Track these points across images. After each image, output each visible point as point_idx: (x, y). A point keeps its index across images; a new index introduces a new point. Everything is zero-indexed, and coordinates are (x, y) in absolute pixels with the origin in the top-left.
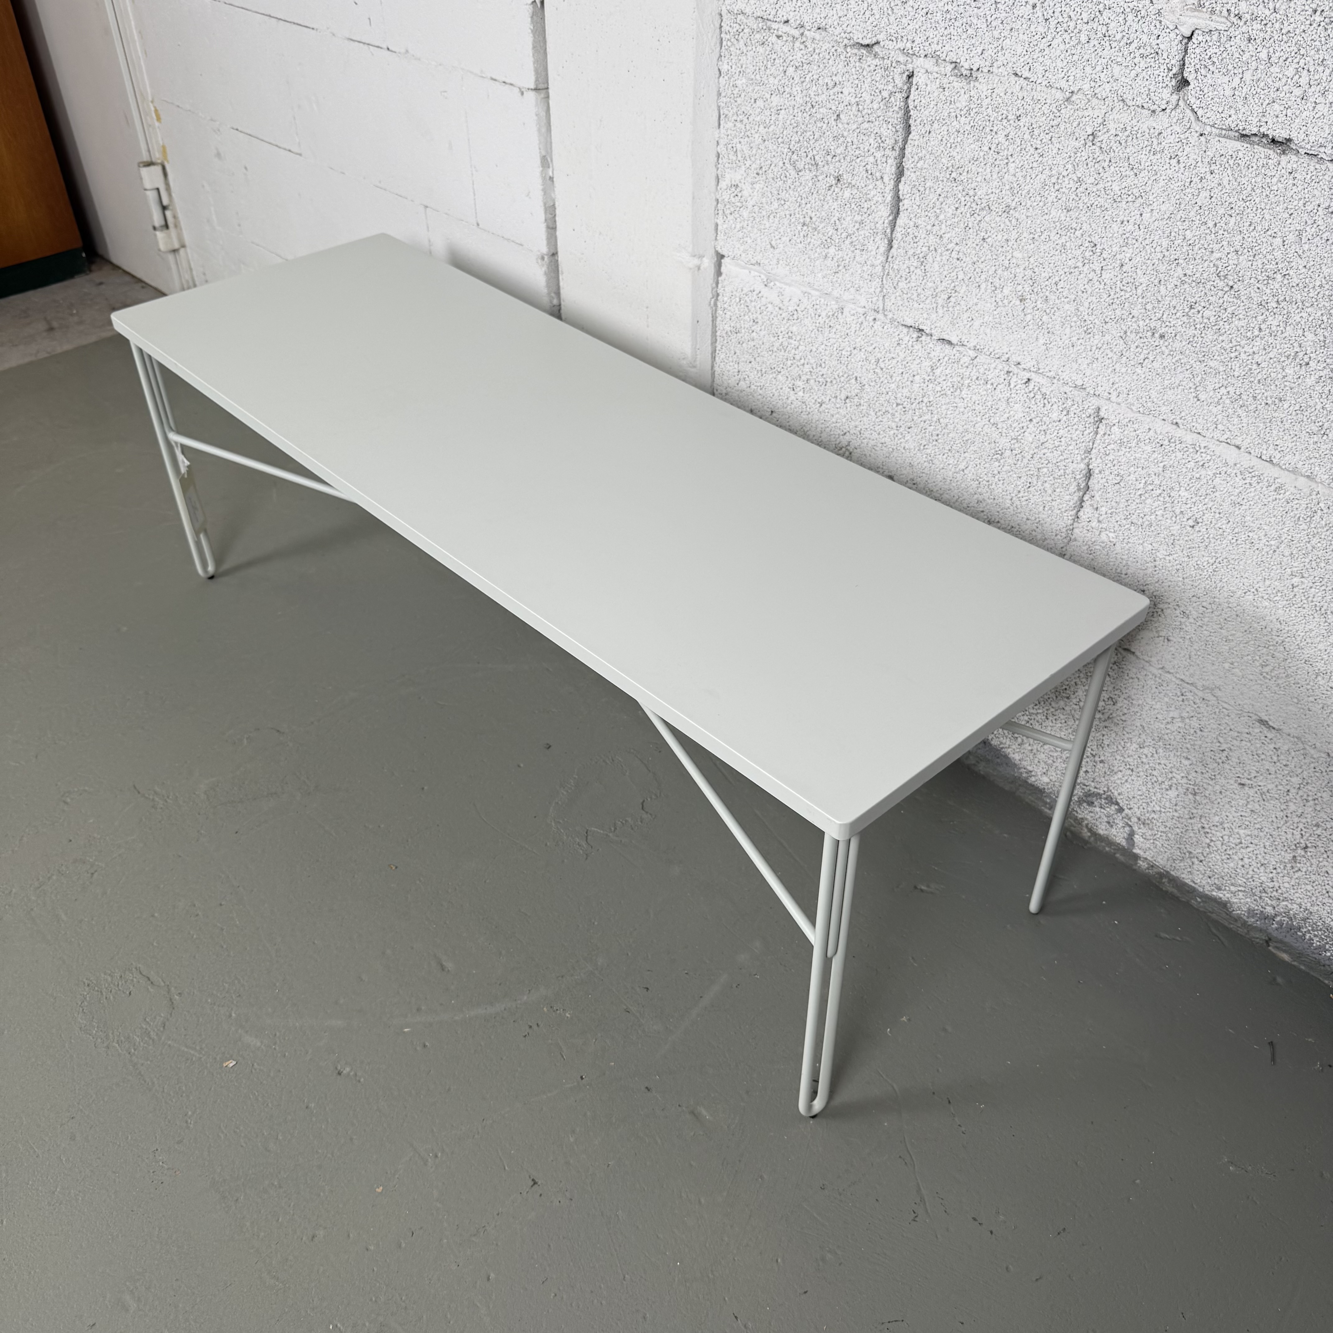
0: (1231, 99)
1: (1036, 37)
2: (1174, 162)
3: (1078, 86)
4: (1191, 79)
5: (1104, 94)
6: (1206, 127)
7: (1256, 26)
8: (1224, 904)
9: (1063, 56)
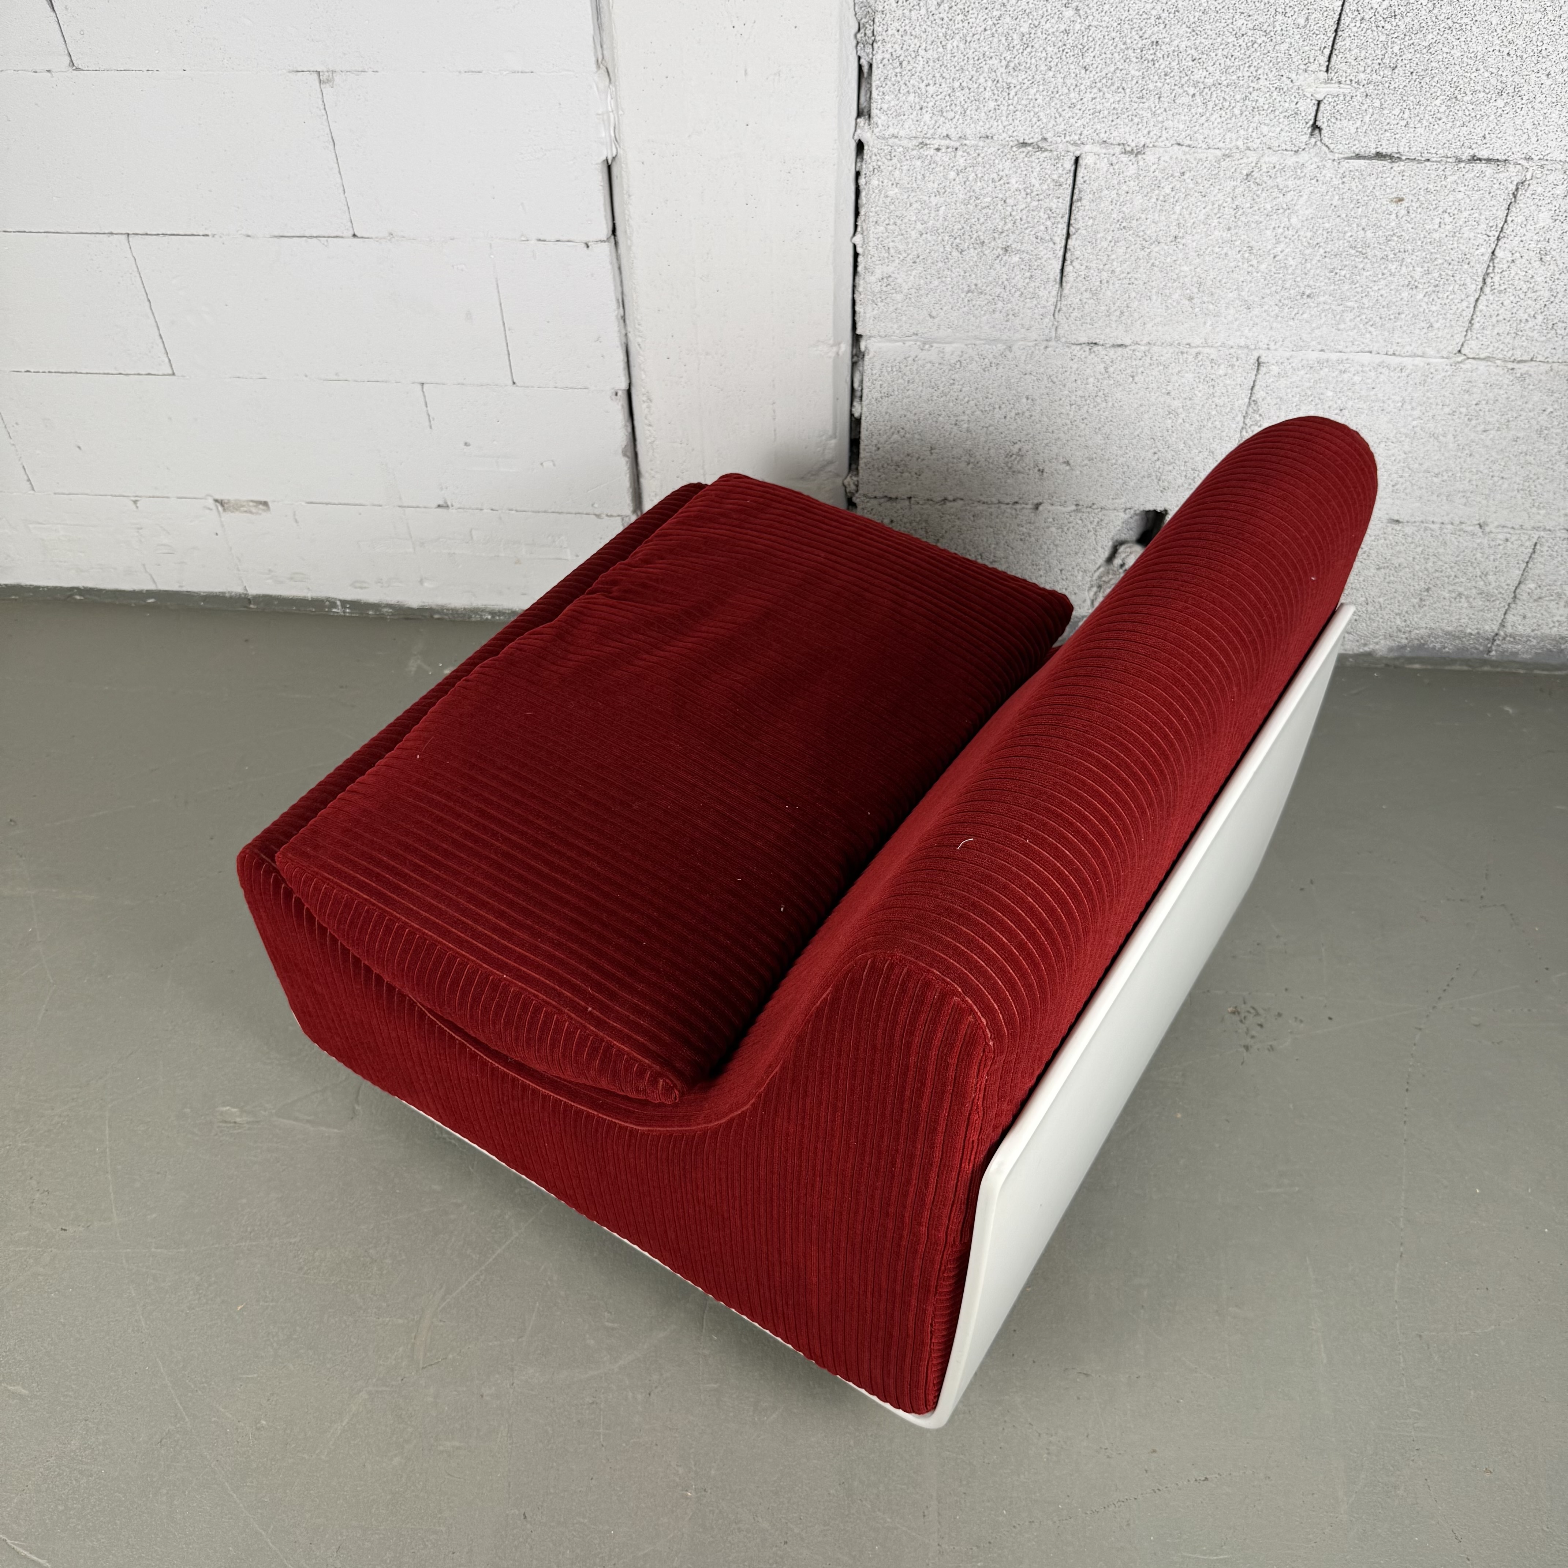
0: (1354, 135)
1: (1196, 116)
2: (1314, 181)
3: (1233, 144)
4: (1324, 126)
5: (1255, 146)
6: (1337, 155)
7: (1371, 87)
8: (1369, 654)
9: (1219, 126)
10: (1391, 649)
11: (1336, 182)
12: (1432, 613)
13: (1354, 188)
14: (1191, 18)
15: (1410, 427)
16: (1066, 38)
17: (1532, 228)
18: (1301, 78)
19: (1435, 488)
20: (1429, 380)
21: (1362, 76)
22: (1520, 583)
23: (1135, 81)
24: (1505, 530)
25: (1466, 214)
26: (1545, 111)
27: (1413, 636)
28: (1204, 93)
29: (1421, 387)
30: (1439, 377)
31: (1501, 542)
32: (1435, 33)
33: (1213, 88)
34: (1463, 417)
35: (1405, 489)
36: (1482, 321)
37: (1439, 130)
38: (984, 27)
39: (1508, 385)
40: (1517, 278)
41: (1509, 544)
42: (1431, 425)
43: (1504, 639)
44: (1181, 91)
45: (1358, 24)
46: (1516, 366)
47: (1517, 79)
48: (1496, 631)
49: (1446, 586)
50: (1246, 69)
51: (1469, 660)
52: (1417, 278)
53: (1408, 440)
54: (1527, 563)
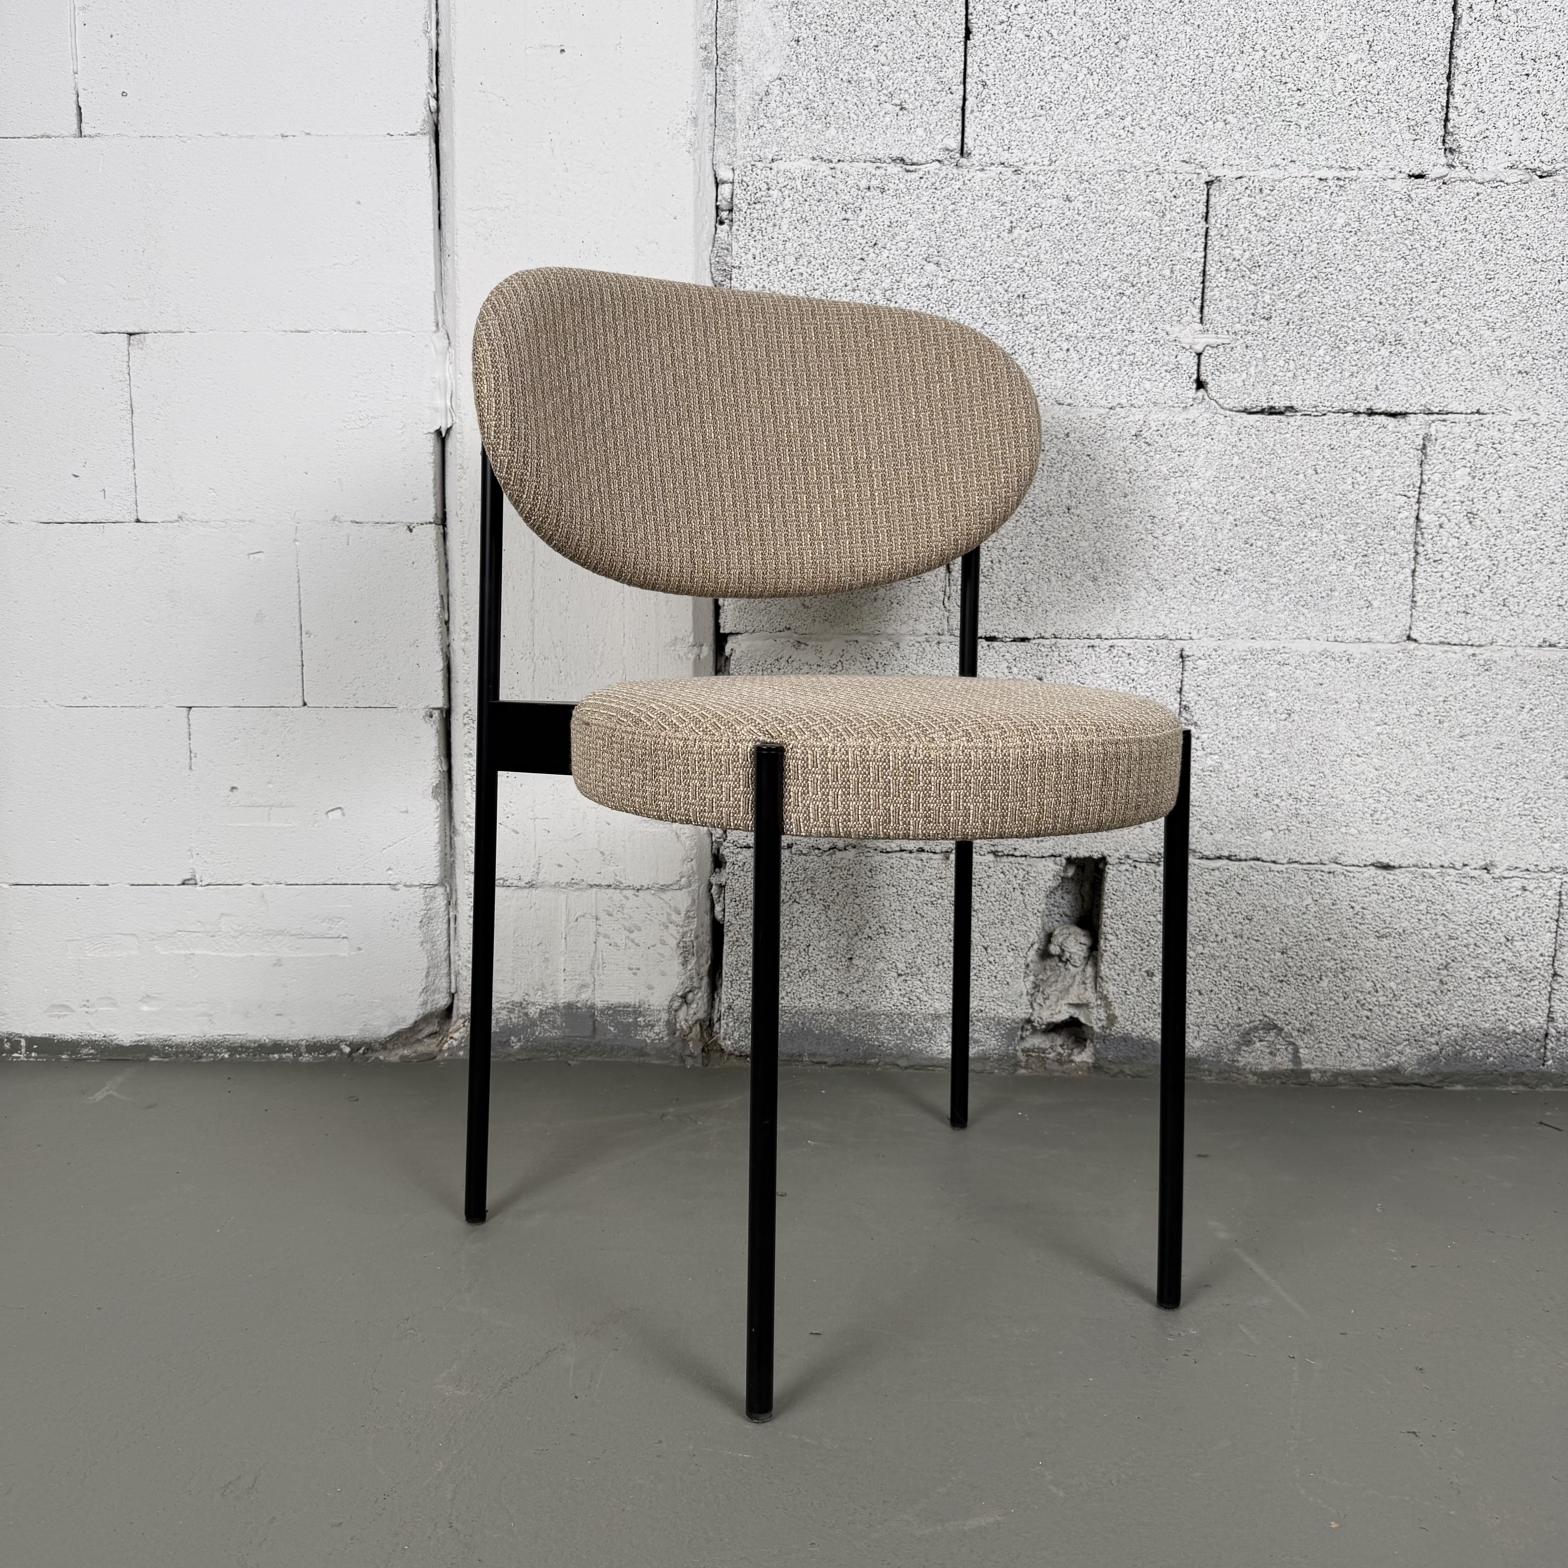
0: (1242, 389)
1: (1074, 373)
2: (1208, 440)
3: (1118, 400)
4: (1209, 380)
5: (1140, 404)
6: (1228, 413)
7: (1249, 337)
8: (1396, 1070)
9: (1099, 383)
10: (1420, 1064)
11: (1233, 439)
13: (1253, 445)
14: (1055, 270)
15: (1374, 734)
16: (929, 292)
17: (1452, 486)
18: (1177, 329)
19: (1421, 816)
20: (1382, 671)
21: (1238, 327)
22: (1556, 950)
23: (1004, 337)
24: (1520, 874)
25: (1378, 472)
26: (1433, 360)
27: (1444, 1039)
28: (1078, 348)
29: (1376, 681)
30: (1394, 667)
31: (1519, 893)
32: (1302, 282)
33: (1087, 343)
34: (1431, 717)
35: (1387, 819)
36: (1425, 597)
37: (1330, 381)
38: (844, 282)
39: (1473, 675)
40: (1450, 544)
41: (1527, 893)
42: (1398, 731)
43: (1558, 1038)
44: (1053, 345)
45: (1224, 274)
46: (1477, 651)
47: (1395, 327)
48: (1545, 1026)
49: (1467, 959)
50: (1118, 322)
51: (1522, 1073)
52: (1343, 548)
53: (1376, 751)
54: (1557, 921)
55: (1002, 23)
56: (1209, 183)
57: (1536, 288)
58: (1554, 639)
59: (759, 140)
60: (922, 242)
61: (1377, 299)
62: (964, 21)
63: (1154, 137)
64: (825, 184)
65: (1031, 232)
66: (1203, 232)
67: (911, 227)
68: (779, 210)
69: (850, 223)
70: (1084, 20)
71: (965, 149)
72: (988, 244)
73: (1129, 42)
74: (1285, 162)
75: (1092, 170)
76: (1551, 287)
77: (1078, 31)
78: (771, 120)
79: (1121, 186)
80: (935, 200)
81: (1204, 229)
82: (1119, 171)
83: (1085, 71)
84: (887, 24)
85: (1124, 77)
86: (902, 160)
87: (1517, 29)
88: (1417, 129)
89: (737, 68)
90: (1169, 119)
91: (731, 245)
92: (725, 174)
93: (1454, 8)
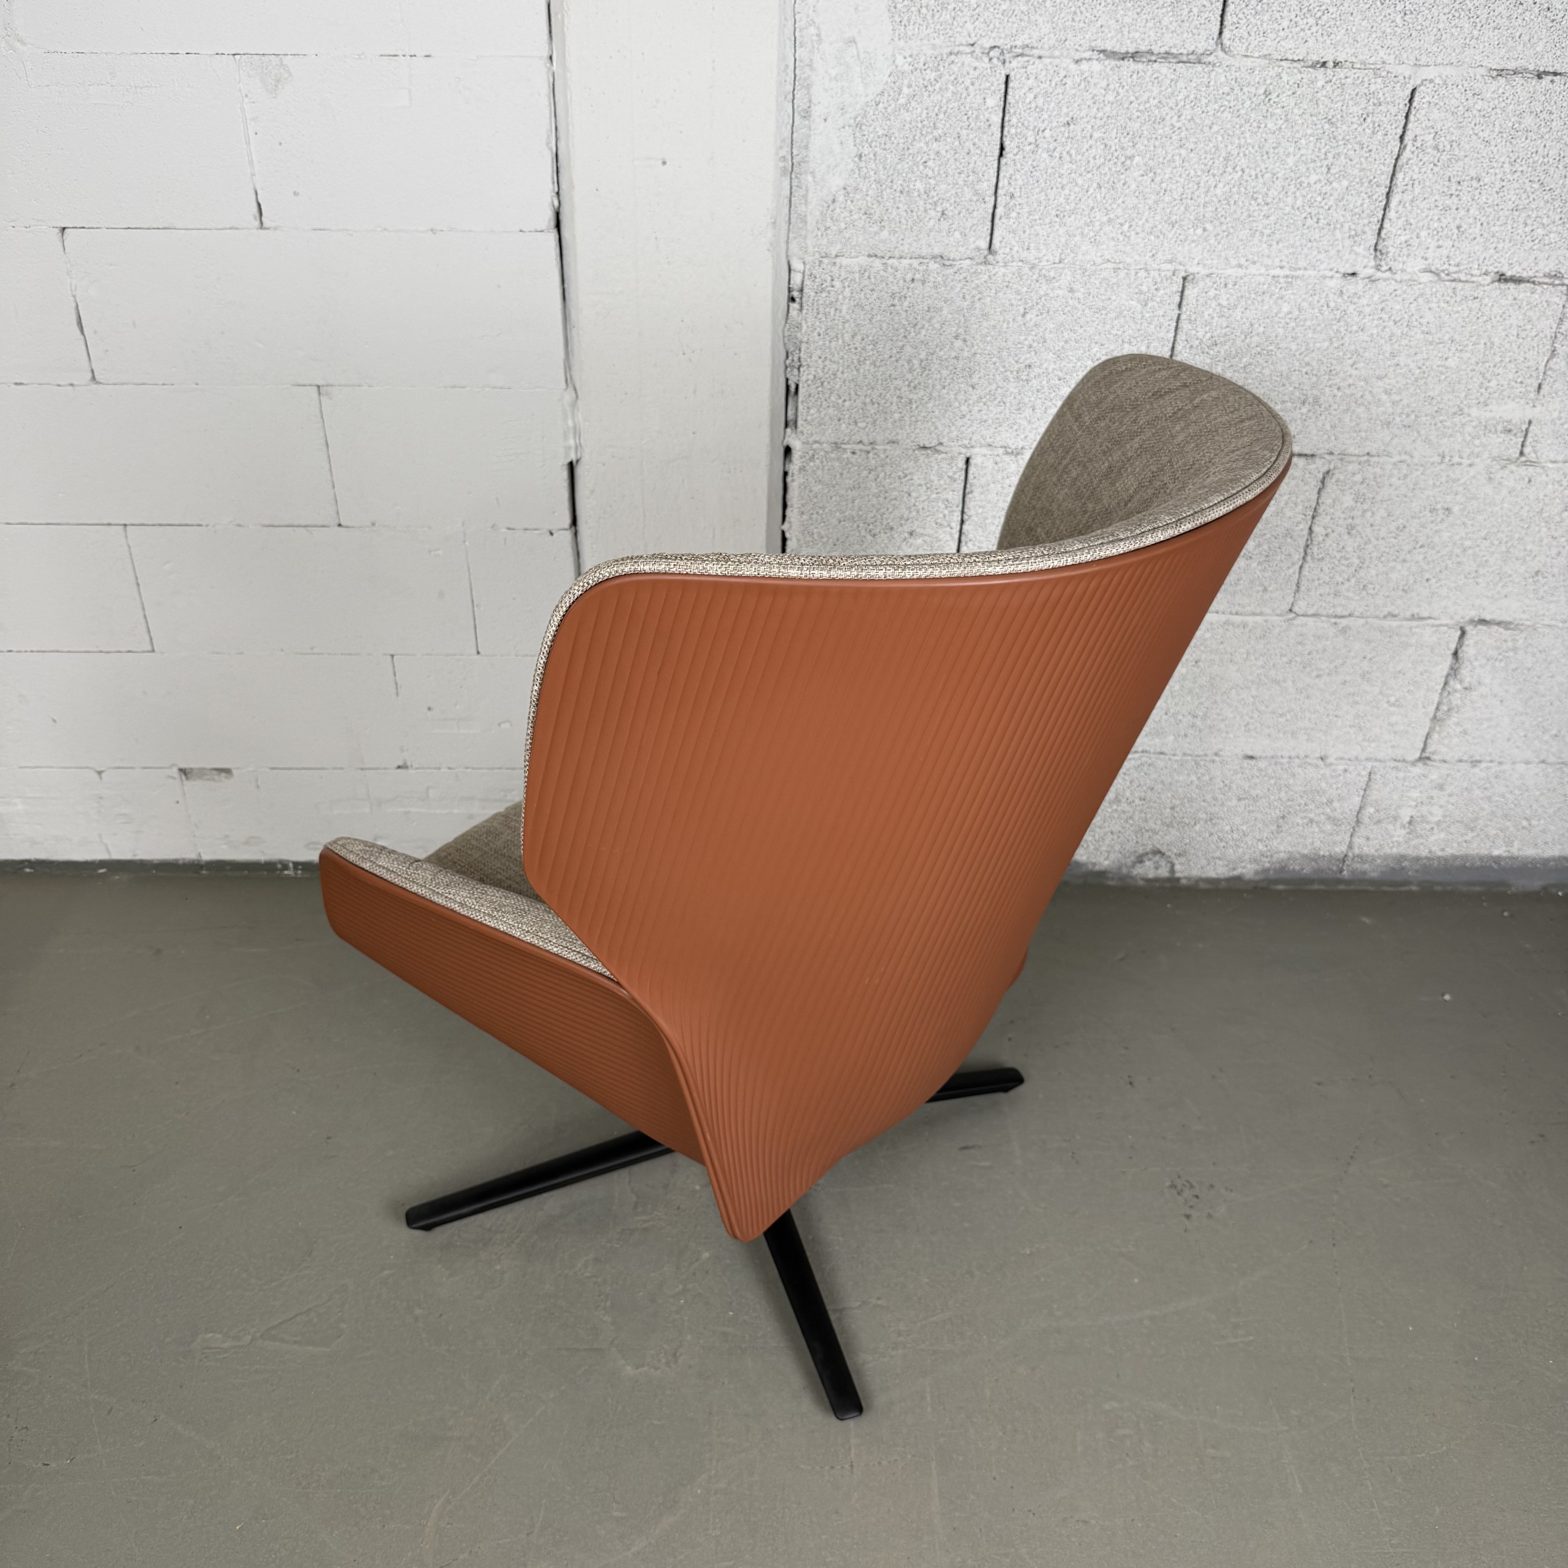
8: (1238, 878)
10: (1257, 873)
12: (1289, 838)
14: (1056, 346)
16: (956, 361)
17: (1339, 508)
19: (1280, 726)
20: (1268, 635)
22: (1361, 808)
23: (1013, 395)
24: (1343, 762)
26: (1339, 417)
27: (1274, 859)
29: (1263, 640)
30: (1276, 632)
31: (1341, 772)
35: (1257, 728)
36: (1307, 584)
39: (1333, 637)
40: (1331, 548)
41: (1348, 773)
42: (1272, 673)
43: (1353, 859)
45: (1188, 351)
46: (1338, 620)
47: (1315, 392)
48: (1345, 852)
49: (1298, 813)
51: (1325, 880)
54: (1365, 790)
55: (1030, 144)
56: (1185, 279)
57: (1427, 364)
58: (1396, 612)
59: (826, 240)
60: (952, 323)
61: (1304, 370)
62: (999, 143)
63: (1146, 241)
64: (878, 277)
65: (1040, 317)
66: (1175, 318)
67: (945, 312)
68: (841, 297)
69: (898, 308)
70: (1099, 143)
71: (993, 247)
72: (1005, 325)
73: (1135, 162)
74: (1246, 264)
75: (1094, 267)
76: (1439, 363)
77: (1093, 152)
78: (836, 223)
79: (1114, 280)
80: (964, 291)
81: (1176, 316)
82: (1114, 269)
83: (1095, 185)
84: (935, 144)
85: (1127, 191)
86: (942, 257)
87: (1449, 157)
88: (1356, 238)
89: (810, 178)
90: (1160, 227)
91: (801, 324)
92: (797, 265)
93: (1402, 138)
